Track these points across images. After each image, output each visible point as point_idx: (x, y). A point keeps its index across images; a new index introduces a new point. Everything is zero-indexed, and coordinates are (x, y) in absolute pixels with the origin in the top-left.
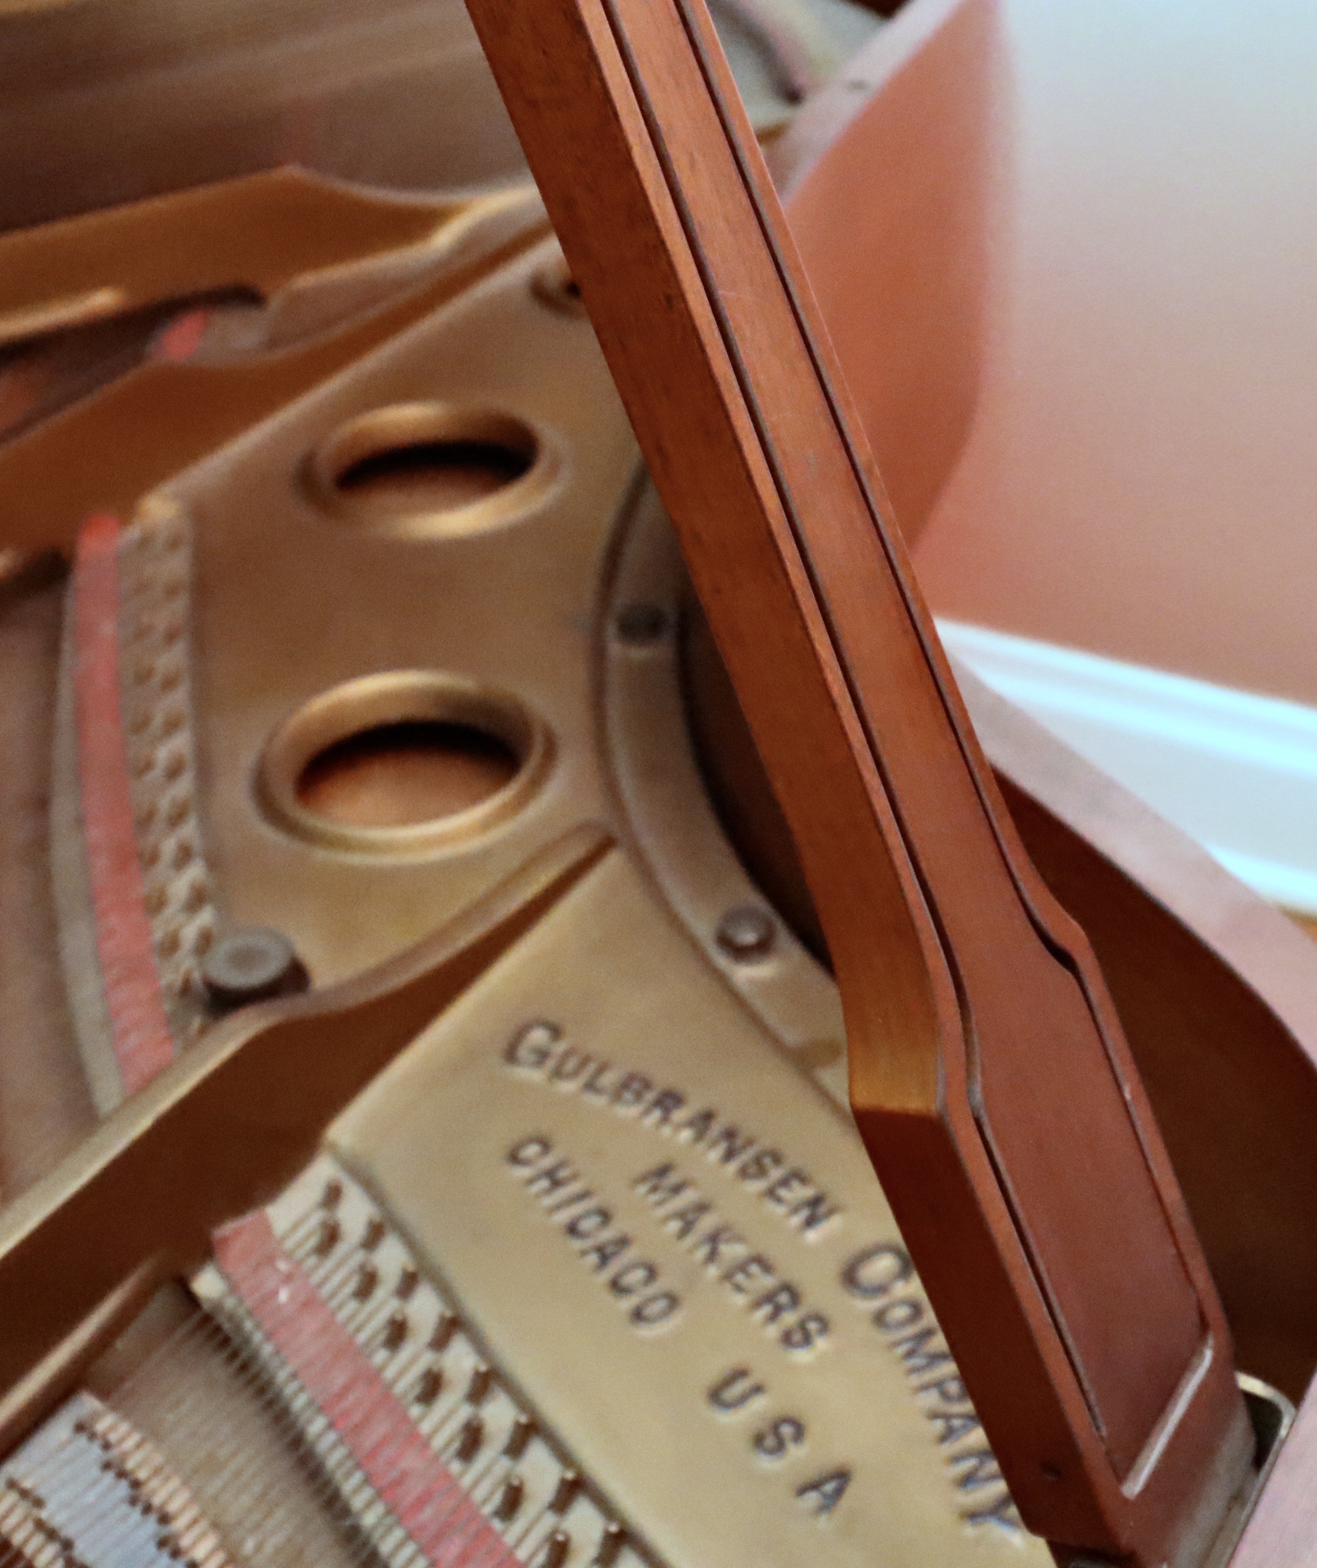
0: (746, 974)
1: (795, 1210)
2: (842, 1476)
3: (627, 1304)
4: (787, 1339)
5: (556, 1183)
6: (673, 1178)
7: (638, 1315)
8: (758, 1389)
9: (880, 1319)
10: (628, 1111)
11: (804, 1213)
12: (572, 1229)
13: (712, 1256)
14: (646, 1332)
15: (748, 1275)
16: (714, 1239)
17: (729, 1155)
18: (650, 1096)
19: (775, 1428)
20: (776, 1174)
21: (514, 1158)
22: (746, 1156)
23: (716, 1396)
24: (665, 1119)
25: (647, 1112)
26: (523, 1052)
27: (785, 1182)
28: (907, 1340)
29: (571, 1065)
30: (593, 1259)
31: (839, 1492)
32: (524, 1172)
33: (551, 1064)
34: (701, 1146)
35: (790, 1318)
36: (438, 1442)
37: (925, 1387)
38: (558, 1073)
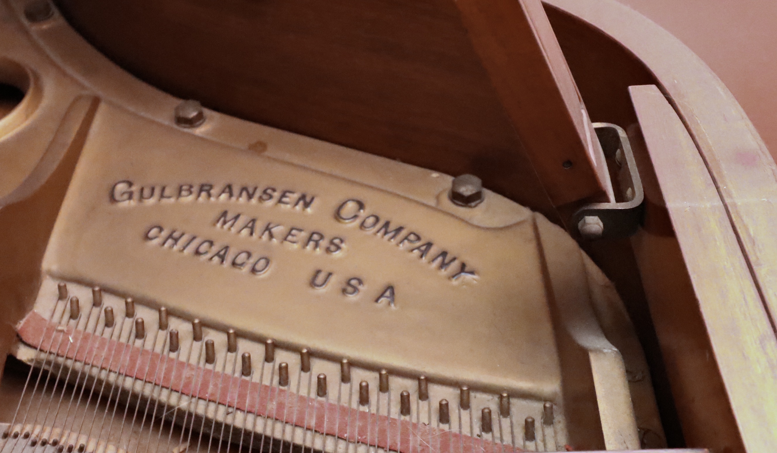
0: (200, 131)
1: (297, 204)
2: (390, 288)
3: (246, 269)
4: (328, 250)
5: (176, 240)
6: (230, 216)
7: (254, 271)
8: (330, 274)
9: (362, 226)
10: (188, 199)
11: (301, 203)
12: (197, 253)
13: (271, 236)
14: (262, 276)
15: (293, 235)
16: (268, 228)
17: (250, 197)
18: (195, 189)
19: (348, 283)
20: (276, 195)
21: (147, 237)
22: (258, 194)
23: (313, 283)
24: (209, 195)
25: (199, 195)
26: (117, 196)
27: (283, 195)
28: (381, 229)
29: (147, 192)
30: (216, 259)
31: (393, 293)
32: (155, 242)
33: (136, 196)
34: (234, 199)
35: (324, 243)
36: (193, 361)
37: (402, 241)
38: (142, 197)
